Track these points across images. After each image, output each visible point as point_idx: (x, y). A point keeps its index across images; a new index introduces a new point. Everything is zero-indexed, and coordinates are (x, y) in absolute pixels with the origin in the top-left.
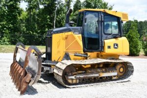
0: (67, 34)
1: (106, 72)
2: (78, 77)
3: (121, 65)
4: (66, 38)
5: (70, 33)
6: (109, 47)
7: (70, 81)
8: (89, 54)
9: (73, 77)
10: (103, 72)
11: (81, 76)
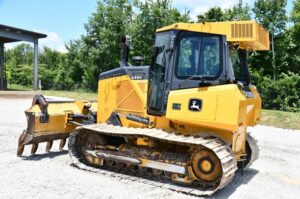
0: (119, 79)
1: (156, 159)
2: (100, 154)
3: (205, 154)
4: (118, 87)
5: (124, 78)
6: (176, 107)
7: (90, 159)
8: (152, 118)
9: (93, 153)
10: (150, 158)
11: (105, 155)
